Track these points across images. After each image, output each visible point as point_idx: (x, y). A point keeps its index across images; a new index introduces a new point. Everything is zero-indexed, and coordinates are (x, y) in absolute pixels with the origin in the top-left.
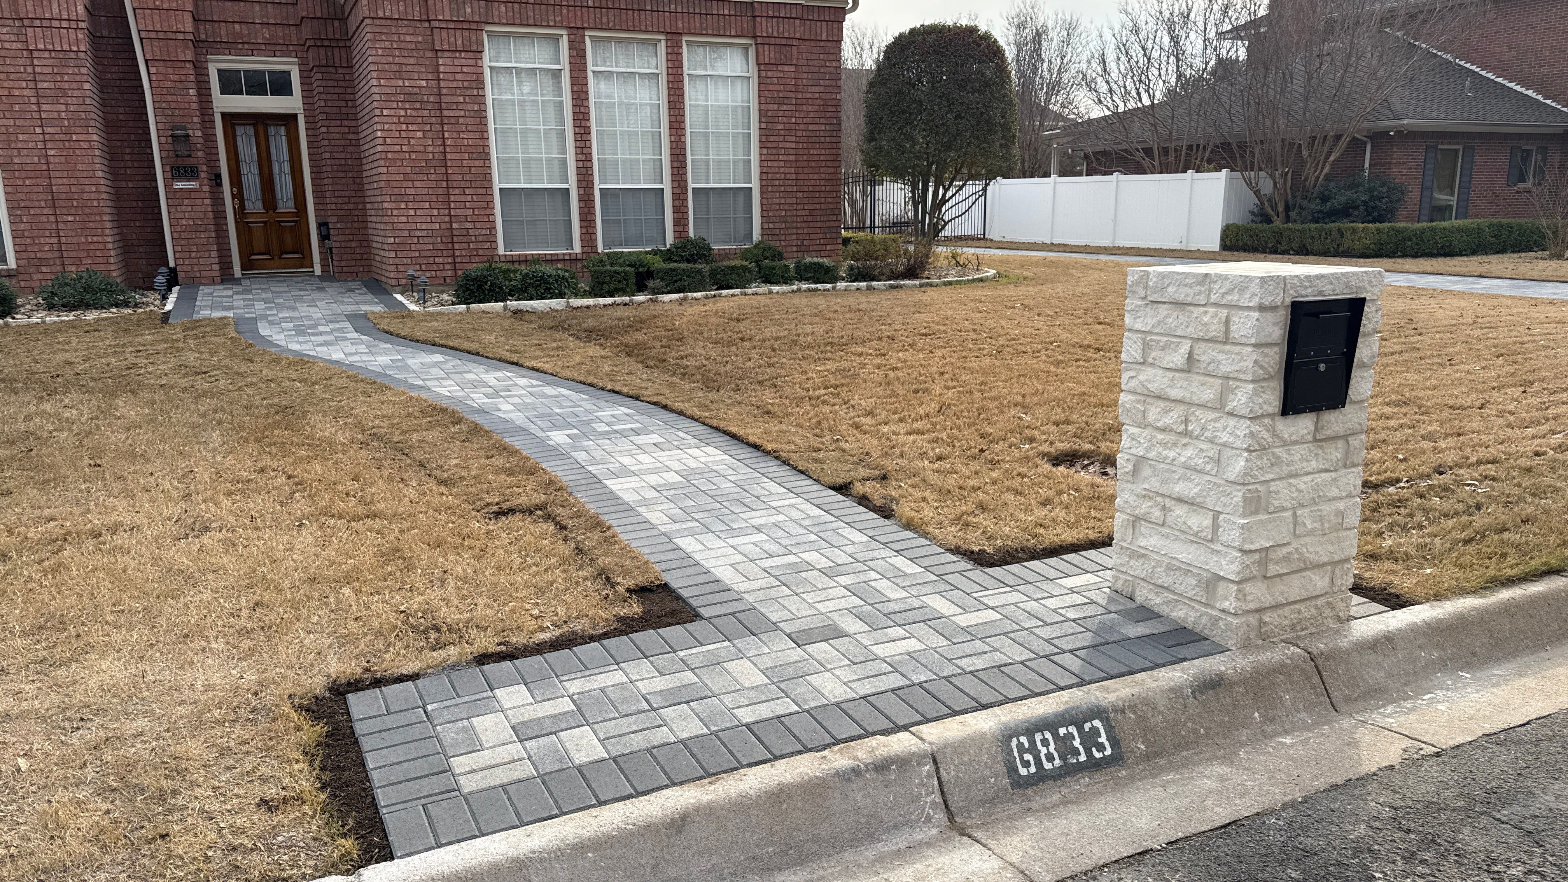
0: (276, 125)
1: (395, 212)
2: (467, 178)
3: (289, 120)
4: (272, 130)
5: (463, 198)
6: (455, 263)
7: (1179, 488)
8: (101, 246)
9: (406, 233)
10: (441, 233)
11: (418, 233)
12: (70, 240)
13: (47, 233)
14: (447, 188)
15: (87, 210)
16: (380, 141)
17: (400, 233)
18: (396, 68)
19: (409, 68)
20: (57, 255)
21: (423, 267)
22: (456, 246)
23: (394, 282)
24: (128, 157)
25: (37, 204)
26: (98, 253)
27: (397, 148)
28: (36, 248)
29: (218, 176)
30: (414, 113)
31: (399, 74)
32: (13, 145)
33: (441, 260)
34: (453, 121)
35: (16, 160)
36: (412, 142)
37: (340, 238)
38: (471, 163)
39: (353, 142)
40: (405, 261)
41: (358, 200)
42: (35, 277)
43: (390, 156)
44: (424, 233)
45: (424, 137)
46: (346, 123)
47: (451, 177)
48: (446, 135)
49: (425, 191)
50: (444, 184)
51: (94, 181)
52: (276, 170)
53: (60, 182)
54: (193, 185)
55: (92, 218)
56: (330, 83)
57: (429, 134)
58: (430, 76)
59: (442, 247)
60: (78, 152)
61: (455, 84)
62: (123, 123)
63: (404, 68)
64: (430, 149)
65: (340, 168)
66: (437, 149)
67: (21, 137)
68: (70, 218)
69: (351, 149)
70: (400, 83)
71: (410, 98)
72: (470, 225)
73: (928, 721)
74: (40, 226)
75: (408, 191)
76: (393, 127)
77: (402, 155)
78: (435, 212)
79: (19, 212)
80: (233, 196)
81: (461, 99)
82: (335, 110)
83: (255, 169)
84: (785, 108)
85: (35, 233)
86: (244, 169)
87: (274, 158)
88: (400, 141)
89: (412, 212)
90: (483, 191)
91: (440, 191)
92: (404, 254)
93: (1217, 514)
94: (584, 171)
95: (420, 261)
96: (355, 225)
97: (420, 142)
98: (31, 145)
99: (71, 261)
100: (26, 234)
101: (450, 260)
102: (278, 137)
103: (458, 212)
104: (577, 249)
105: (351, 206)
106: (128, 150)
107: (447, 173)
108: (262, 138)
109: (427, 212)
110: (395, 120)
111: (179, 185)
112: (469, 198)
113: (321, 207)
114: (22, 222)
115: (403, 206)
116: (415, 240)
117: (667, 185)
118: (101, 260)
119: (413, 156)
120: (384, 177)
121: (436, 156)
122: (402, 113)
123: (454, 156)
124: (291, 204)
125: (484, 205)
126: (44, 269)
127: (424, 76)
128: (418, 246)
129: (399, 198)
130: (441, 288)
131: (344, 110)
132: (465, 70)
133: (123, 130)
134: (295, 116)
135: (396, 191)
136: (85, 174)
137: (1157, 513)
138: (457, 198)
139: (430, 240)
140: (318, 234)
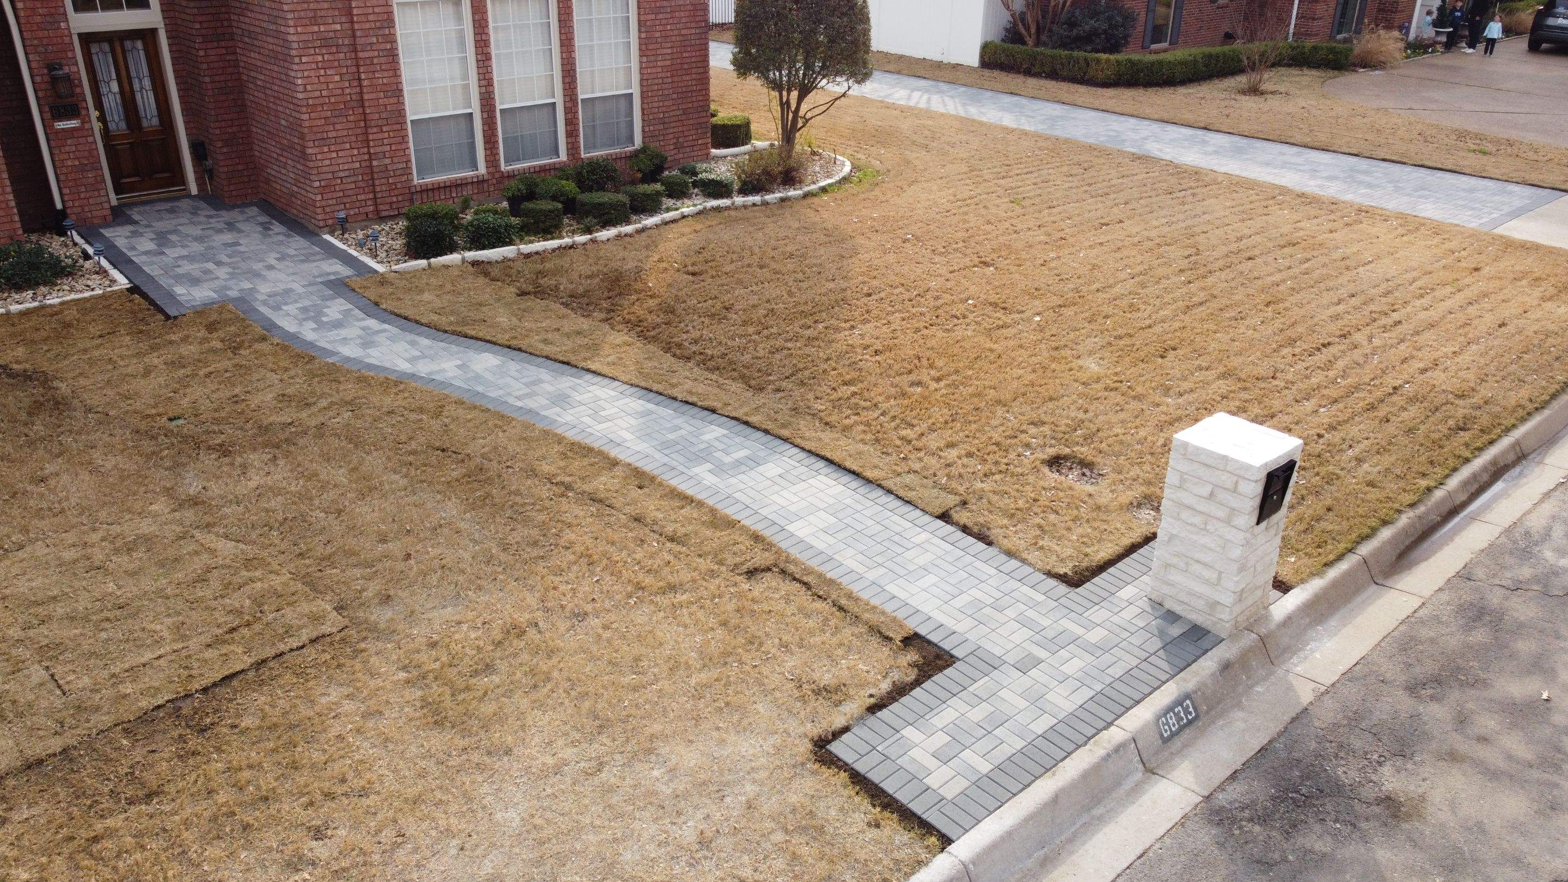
0: (132, 39)
1: (319, 157)
2: (384, 116)
3: (148, 36)
4: (128, 45)
5: (380, 136)
6: (375, 198)
7: (1197, 556)
9: (330, 176)
10: (361, 171)
11: (341, 174)
14: (366, 127)
16: (301, 88)
17: (324, 176)
18: (311, 14)
19: (323, 13)
21: (348, 206)
22: (377, 182)
23: (322, 224)
27: (317, 94)
30: (331, 58)
31: (314, 20)
33: (363, 197)
34: (368, 62)
38: (386, 101)
39: (232, 64)
40: (331, 202)
41: (241, 122)
43: (311, 102)
44: (347, 173)
45: (341, 80)
47: (369, 117)
48: (363, 76)
49: (345, 133)
50: (362, 124)
54: (71, 124)
57: (346, 77)
58: (344, 19)
59: (361, 184)
61: (367, 26)
63: (319, 14)
64: (348, 91)
66: (354, 91)
70: (316, 28)
71: (326, 43)
72: (388, 161)
73: (1119, 717)
75: (330, 135)
76: (312, 73)
78: (356, 152)
80: (96, 120)
81: (374, 40)
83: (115, 88)
84: (661, 16)
86: (104, 89)
88: (319, 87)
89: (334, 155)
90: (399, 127)
91: (359, 131)
92: (330, 195)
93: (1220, 573)
94: (486, 96)
95: (345, 200)
97: (339, 85)
101: (371, 196)
102: (136, 52)
103: (378, 149)
104: (482, 169)
107: (364, 113)
108: (120, 56)
109: (348, 152)
110: (314, 66)
111: (61, 125)
112: (386, 135)
113: (193, 126)
115: (326, 149)
116: (339, 181)
117: (559, 99)
119: (333, 100)
121: (354, 97)
122: (320, 58)
123: (370, 96)
124: (155, 121)
125: (400, 139)
127: (338, 20)
129: (322, 143)
130: (364, 224)
132: (377, 10)
134: (153, 32)
135: (319, 136)
137: (1182, 565)
138: (375, 136)
139: (353, 179)
140: (191, 153)
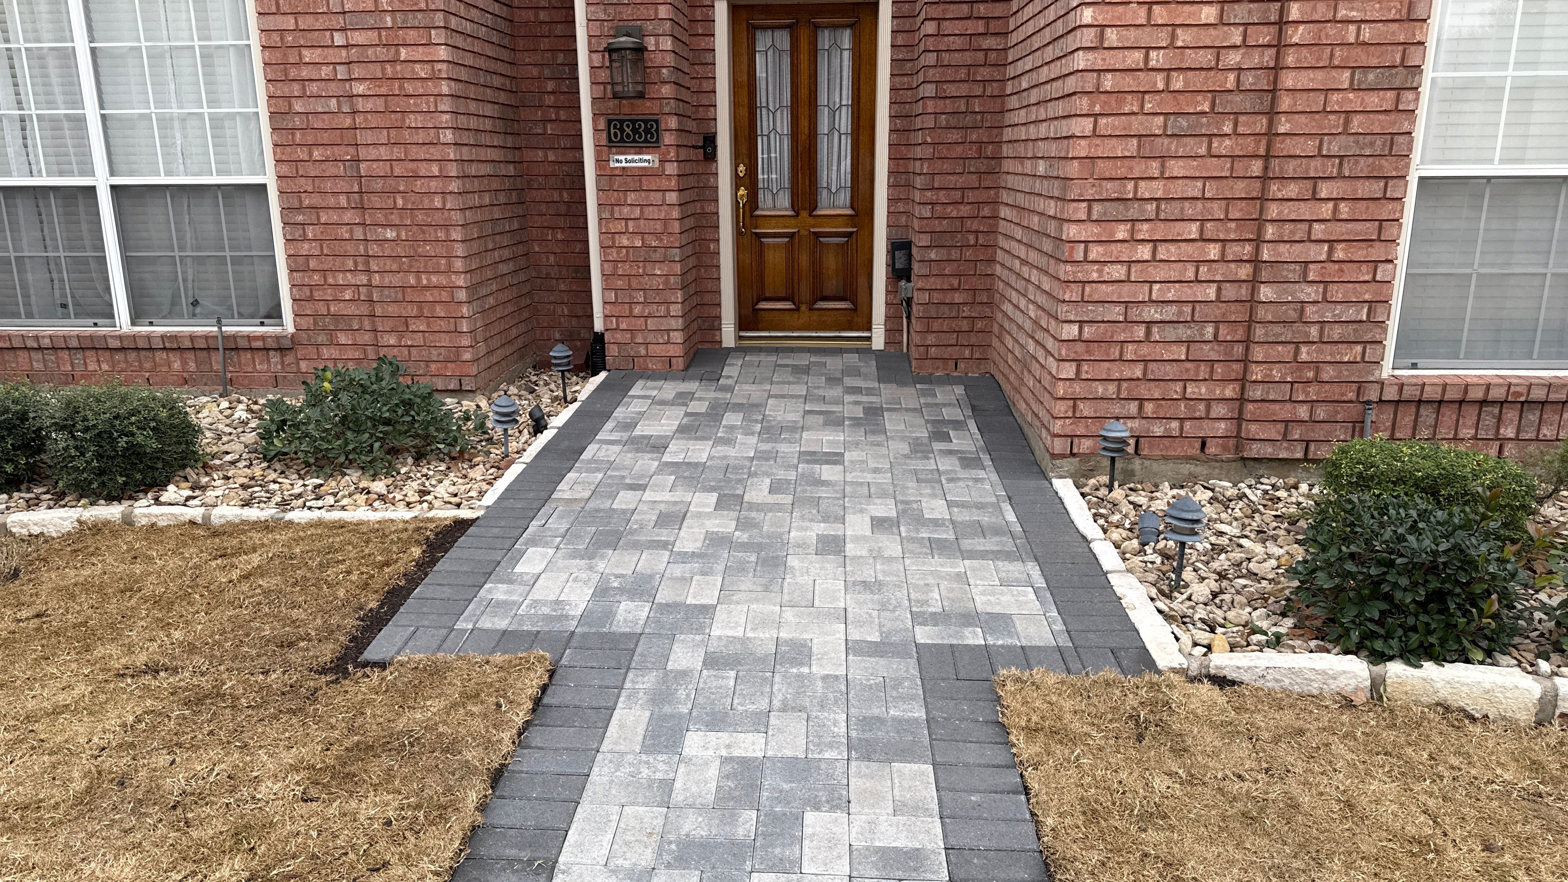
0: (835, 27)
1: (1096, 252)
2: (1333, 147)
4: (825, 39)
5: (1305, 211)
6: (1242, 399)
8: (445, 296)
9: (1116, 313)
10: (1217, 312)
11: (1153, 313)
12: (387, 280)
13: (350, 264)
14: (1265, 178)
15: (420, 217)
16: (1088, 37)
17: (1100, 313)
20: (364, 309)
21: (1149, 408)
22: (1259, 353)
23: (1059, 446)
24: (549, 100)
25: (332, 201)
26: (440, 311)
28: (329, 294)
29: (710, 140)
32: (293, 73)
33: (1203, 390)
35: (298, 107)
36: (1183, 37)
37: (933, 283)
38: (1353, 101)
39: (993, 56)
40: (1100, 389)
41: (982, 196)
42: (325, 352)
43: (1108, 82)
44: (1170, 313)
46: (981, 9)
47: (1283, 147)
49: (1194, 189)
50: (1256, 168)
51: (435, 153)
52: (824, 126)
53: (373, 153)
54: (645, 160)
55: (431, 233)
59: (1208, 352)
60: (409, 88)
62: (545, 29)
64: (1233, 58)
65: (953, 121)
66: (1255, 59)
67: (308, 55)
68: (390, 234)
69: (984, 73)
72: (1310, 293)
74: (338, 248)
75: (1145, 190)
77: (1143, 81)
78: (1213, 251)
79: (300, 218)
80: (737, 181)
83: (783, 123)
85: (329, 263)
86: (764, 123)
87: (823, 99)
88: (1146, 37)
89: (1144, 251)
90: (1375, 188)
91: (1240, 189)
92: (1102, 370)
95: (1143, 391)
96: (969, 254)
97: (1208, 37)
98: (325, 72)
99: (388, 325)
100: (313, 264)
101: (1229, 392)
102: (836, 56)
103: (1285, 252)
105: (965, 210)
106: (550, 86)
107: (1271, 134)
108: (804, 57)
109: (1188, 250)
111: (622, 160)
112: (1326, 210)
113: (901, 207)
114: (305, 239)
115: (1122, 232)
116: (1140, 332)
118: (443, 325)
119: (1178, 83)
120: (1081, 149)
121: (1249, 80)
123: (1304, 80)
124: (844, 197)
125: (1370, 230)
126: (343, 339)
128: (1145, 350)
129: (1114, 210)
130: (1186, 468)
133: (545, 44)
134: (874, 5)
135: (1111, 189)
136: (421, 137)
138: (1289, 211)
139: (1183, 333)
140: (888, 265)
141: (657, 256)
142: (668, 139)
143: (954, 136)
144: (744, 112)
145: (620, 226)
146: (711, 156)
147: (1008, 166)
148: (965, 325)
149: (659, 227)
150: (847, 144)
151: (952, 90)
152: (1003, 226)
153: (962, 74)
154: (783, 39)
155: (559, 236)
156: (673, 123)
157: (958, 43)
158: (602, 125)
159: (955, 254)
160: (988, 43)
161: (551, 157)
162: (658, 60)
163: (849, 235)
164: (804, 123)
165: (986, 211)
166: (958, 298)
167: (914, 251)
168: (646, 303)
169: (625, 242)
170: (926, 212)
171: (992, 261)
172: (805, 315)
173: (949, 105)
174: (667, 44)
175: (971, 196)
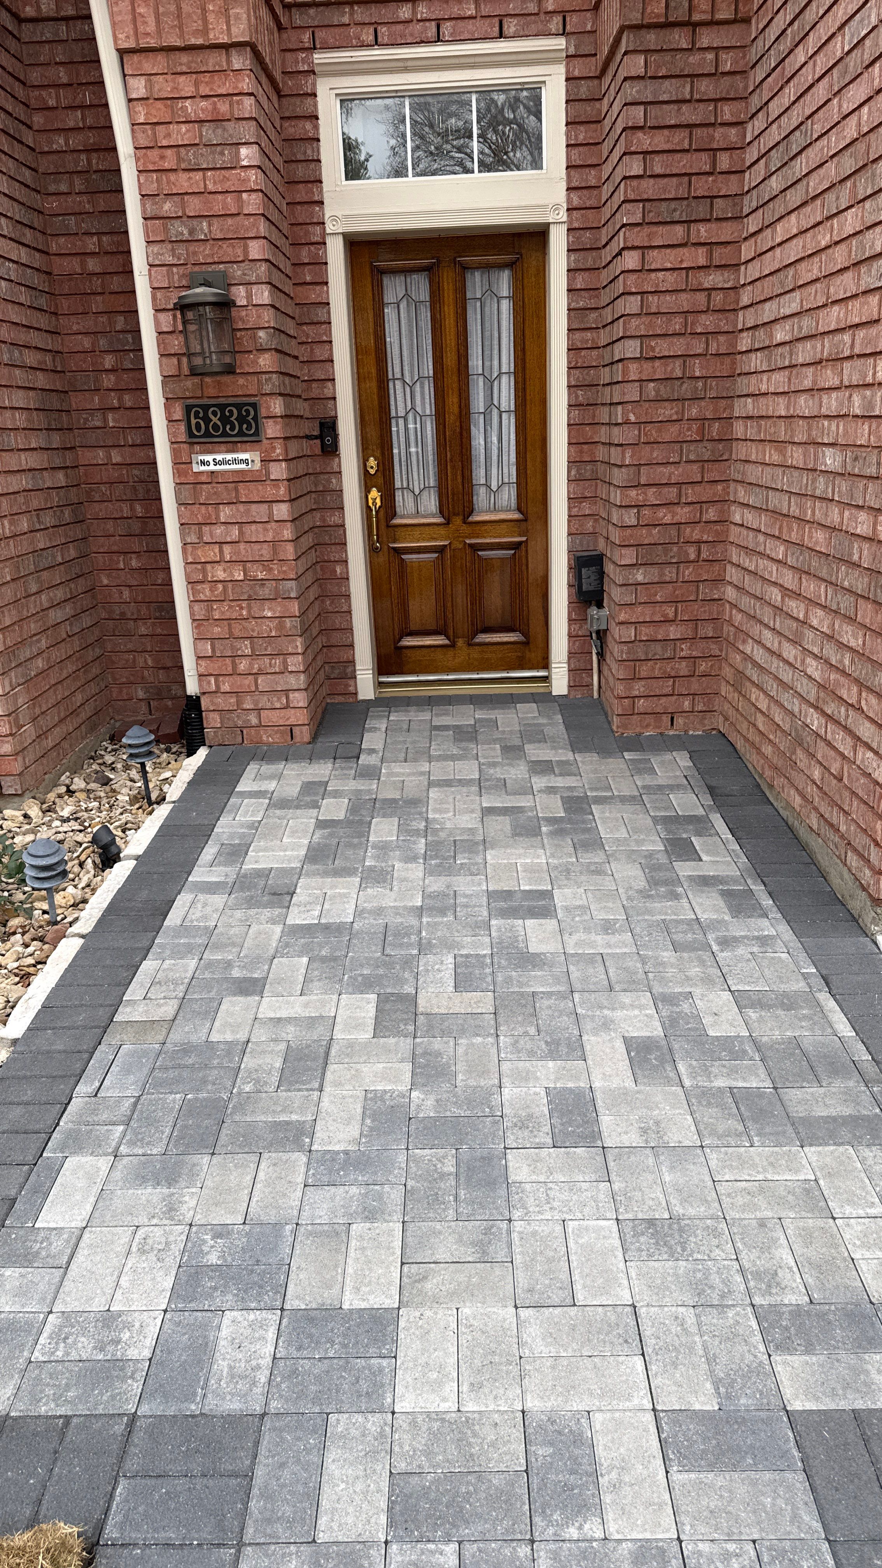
0: (487, 267)
4: (476, 283)
24: (108, 381)
29: (329, 427)
39: (718, 299)
46: (703, 232)
52: (478, 402)
56: (668, 90)
62: (97, 283)
65: (664, 392)
69: (706, 322)
80: (367, 481)
82: (672, 187)
83: (425, 401)
86: (398, 402)
87: (476, 365)
96: (688, 573)
102: (491, 306)
105: (683, 513)
106: (109, 361)
108: (449, 311)
124: (508, 497)
131: (701, 186)
133: (98, 304)
134: (540, 232)
140: (570, 586)
141: (265, 592)
142: (272, 429)
143: (667, 411)
144: (372, 385)
145: (212, 553)
146: (331, 449)
147: (741, 451)
148: (683, 668)
149: (266, 552)
150: (509, 424)
151: (662, 347)
152: (734, 533)
153: (677, 325)
154: (420, 287)
155: (134, 563)
156: (277, 406)
157: (669, 280)
158: (178, 414)
159: (669, 574)
160: (712, 279)
161: (116, 458)
162: (251, 318)
163: (516, 546)
164: (452, 400)
165: (711, 514)
166: (674, 632)
167: (609, 568)
168: (253, 656)
169: (221, 574)
170: (630, 518)
171: (719, 581)
172: (462, 651)
173: (659, 370)
174: (263, 295)
175: (690, 494)
